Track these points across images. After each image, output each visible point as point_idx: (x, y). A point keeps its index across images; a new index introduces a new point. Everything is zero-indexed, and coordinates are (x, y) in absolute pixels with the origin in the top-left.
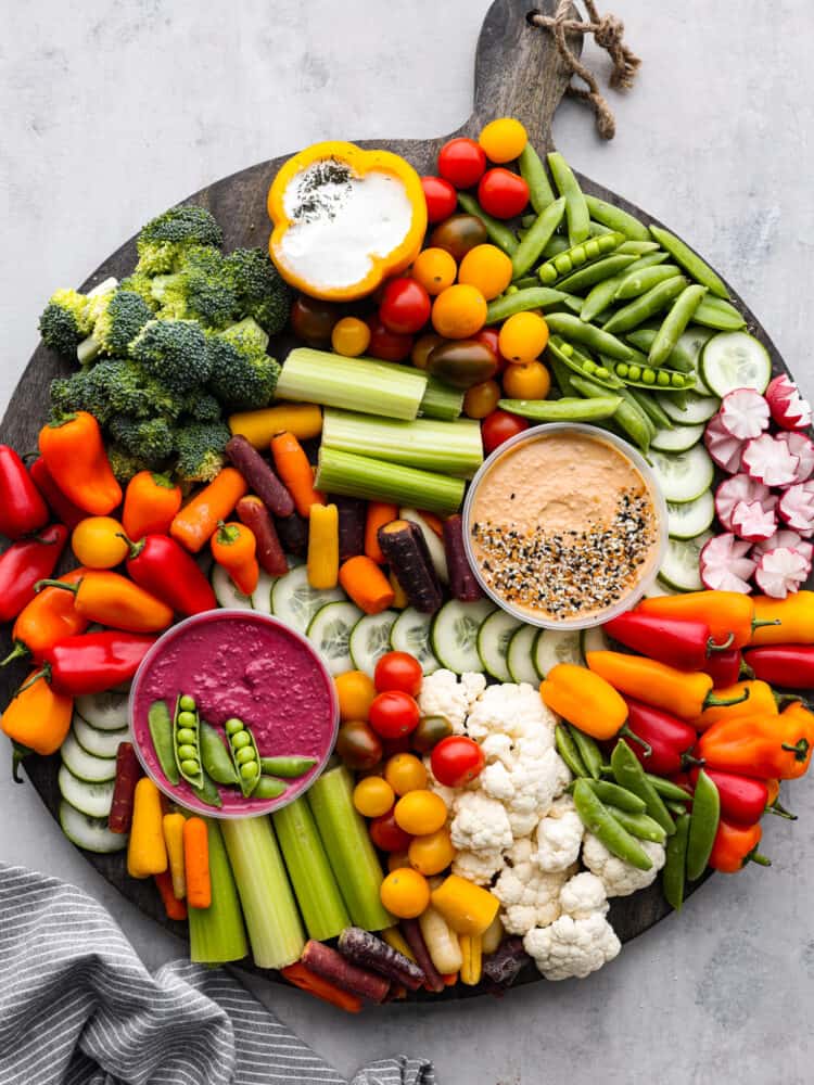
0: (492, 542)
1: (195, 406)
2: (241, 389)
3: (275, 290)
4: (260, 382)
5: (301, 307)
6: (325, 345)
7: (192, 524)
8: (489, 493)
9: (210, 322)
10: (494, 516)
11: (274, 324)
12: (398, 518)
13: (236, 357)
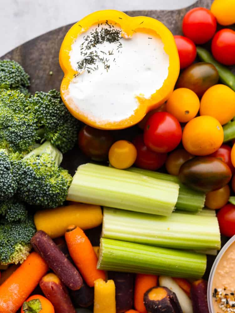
0: (227, 303)
1: (6, 212)
2: (40, 200)
3: (66, 121)
4: (54, 195)
5: (85, 133)
6: (104, 161)
7: (5, 302)
8: (224, 267)
9: (17, 148)
10: (229, 284)
11: (66, 146)
12: (158, 285)
13: (35, 178)
